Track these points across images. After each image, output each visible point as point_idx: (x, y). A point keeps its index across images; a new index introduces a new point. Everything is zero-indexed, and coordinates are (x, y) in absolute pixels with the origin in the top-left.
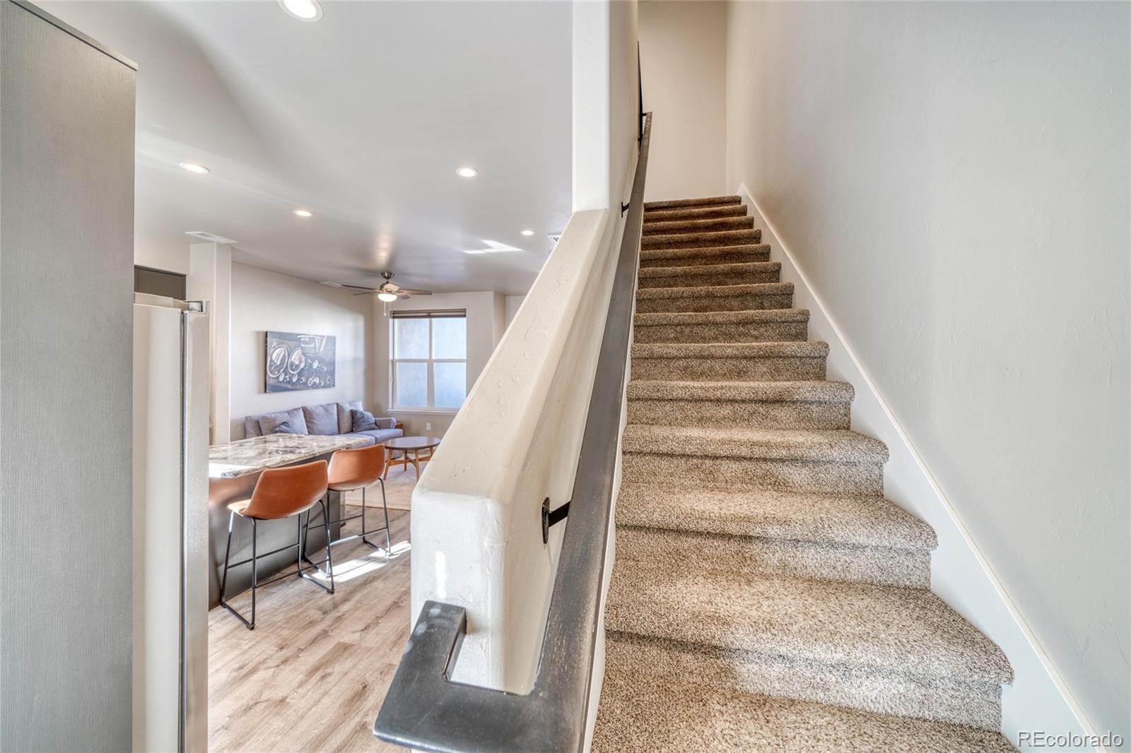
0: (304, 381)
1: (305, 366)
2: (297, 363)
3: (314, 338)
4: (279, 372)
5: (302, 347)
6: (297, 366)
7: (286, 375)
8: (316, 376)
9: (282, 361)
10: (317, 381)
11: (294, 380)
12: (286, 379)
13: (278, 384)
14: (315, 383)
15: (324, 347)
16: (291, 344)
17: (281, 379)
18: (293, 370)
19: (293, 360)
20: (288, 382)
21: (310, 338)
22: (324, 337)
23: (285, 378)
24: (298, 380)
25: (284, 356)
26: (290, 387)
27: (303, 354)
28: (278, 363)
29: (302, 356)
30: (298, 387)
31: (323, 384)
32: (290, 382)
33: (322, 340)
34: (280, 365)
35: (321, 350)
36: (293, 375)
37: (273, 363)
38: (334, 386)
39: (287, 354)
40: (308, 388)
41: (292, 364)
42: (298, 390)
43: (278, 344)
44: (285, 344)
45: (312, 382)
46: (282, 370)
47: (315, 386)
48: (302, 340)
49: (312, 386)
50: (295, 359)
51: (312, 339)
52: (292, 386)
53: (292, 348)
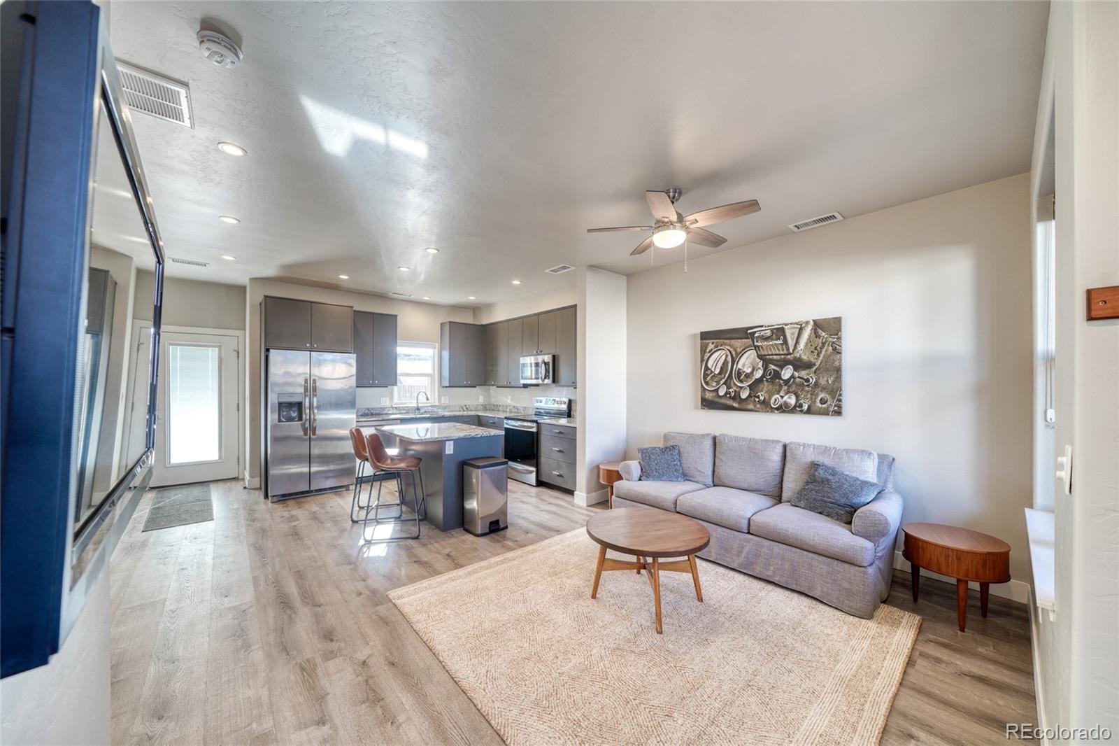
0: (762, 398)
1: (763, 376)
2: (749, 371)
3: (783, 328)
4: (718, 382)
5: (756, 348)
6: (748, 376)
7: (728, 388)
8: (788, 392)
9: (722, 368)
10: (792, 401)
11: (744, 395)
12: (730, 393)
13: (717, 400)
14: (786, 404)
15: (809, 340)
16: (738, 344)
17: (722, 393)
18: (741, 381)
19: (740, 366)
20: (734, 399)
21: (772, 330)
22: (807, 323)
23: (726, 393)
24: (750, 396)
25: (725, 362)
26: (735, 405)
27: (760, 357)
28: (717, 371)
29: (758, 360)
30: (751, 407)
31: (805, 407)
32: (736, 397)
33: (801, 330)
34: (720, 373)
35: (802, 345)
36: (741, 388)
37: (709, 372)
38: (838, 413)
39: (729, 359)
40: (772, 410)
41: (739, 373)
42: (752, 410)
43: (716, 346)
44: (725, 344)
45: (781, 401)
46: (724, 380)
47: (783, 409)
48: (756, 335)
49: (777, 409)
50: (744, 365)
51: (779, 332)
52: (739, 403)
53: (739, 350)
